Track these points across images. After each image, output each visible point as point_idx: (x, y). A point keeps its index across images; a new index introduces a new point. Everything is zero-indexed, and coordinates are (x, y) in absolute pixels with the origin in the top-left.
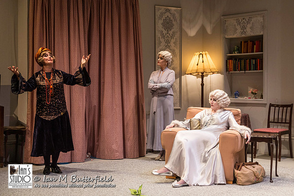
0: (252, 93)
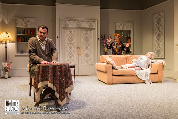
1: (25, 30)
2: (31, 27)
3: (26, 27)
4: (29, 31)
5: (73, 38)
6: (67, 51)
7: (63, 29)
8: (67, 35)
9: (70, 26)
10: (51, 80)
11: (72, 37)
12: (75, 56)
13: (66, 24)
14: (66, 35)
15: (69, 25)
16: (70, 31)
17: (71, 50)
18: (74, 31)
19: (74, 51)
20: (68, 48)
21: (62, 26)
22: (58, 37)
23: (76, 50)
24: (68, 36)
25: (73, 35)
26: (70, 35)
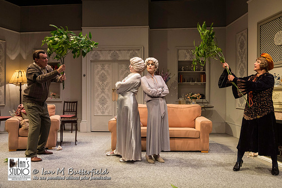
0: (53, 95)
2: (53, 62)
5: (107, 76)
6: (98, 95)
7: (92, 63)
8: (98, 72)
11: (106, 74)
12: (109, 102)
13: (96, 56)
14: (96, 71)
15: (100, 57)
17: (103, 94)
18: (108, 65)
19: (108, 95)
21: (91, 59)
22: (84, 76)
23: (110, 94)
24: (100, 74)
25: (107, 72)
26: (103, 71)
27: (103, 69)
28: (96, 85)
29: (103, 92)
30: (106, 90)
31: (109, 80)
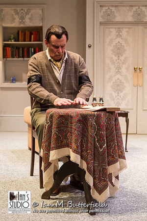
1: (19, 31)
2: (31, 25)
3: (22, 25)
4: (28, 34)
5: (126, 48)
6: (111, 77)
7: (102, 27)
8: (111, 40)
9: (118, 19)
10: (77, 147)
11: (123, 43)
12: (128, 88)
13: (109, 15)
14: (108, 40)
15: (115, 16)
16: (119, 31)
17: (118, 76)
18: (127, 29)
19: (126, 77)
20: (113, 69)
21: (101, 20)
22: (89, 47)
23: (130, 74)
24: (114, 43)
25: (126, 40)
26: (119, 39)
27: (119, 36)
28: (108, 61)
29: (118, 72)
30: (124, 70)
31: (128, 53)
